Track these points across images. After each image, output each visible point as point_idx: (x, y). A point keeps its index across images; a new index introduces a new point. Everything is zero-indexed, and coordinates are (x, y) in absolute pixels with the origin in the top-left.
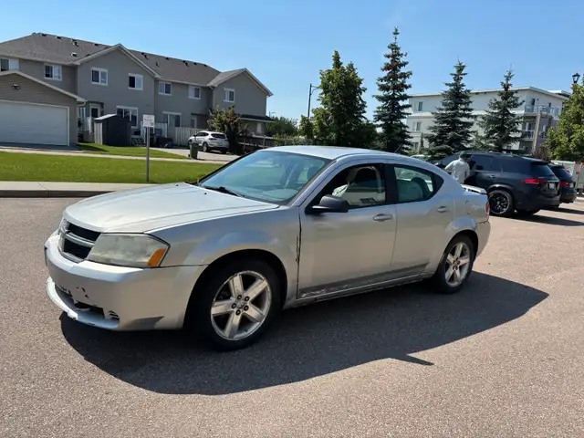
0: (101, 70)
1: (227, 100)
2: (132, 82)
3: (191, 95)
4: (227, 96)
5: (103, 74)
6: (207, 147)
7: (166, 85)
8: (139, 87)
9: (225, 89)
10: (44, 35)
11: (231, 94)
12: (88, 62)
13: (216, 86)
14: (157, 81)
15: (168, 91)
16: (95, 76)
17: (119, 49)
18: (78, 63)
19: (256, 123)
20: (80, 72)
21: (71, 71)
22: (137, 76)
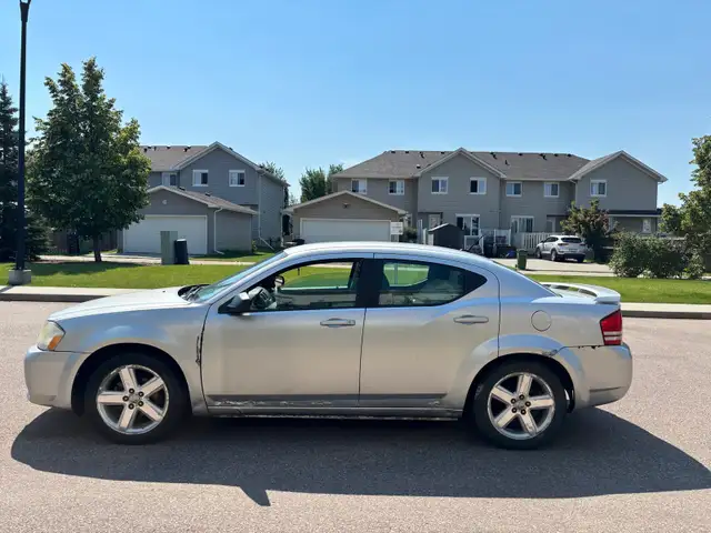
0: (440, 179)
1: (595, 195)
2: (474, 186)
3: (547, 193)
4: (596, 188)
5: (444, 183)
6: (556, 254)
7: (516, 185)
8: (482, 191)
9: (592, 181)
10: (393, 152)
11: (602, 186)
12: (429, 172)
13: (579, 178)
14: (503, 182)
15: (517, 192)
16: (435, 186)
17: (461, 154)
18: (418, 175)
19: (641, 220)
20: (421, 184)
21: (412, 183)
22: (479, 179)
